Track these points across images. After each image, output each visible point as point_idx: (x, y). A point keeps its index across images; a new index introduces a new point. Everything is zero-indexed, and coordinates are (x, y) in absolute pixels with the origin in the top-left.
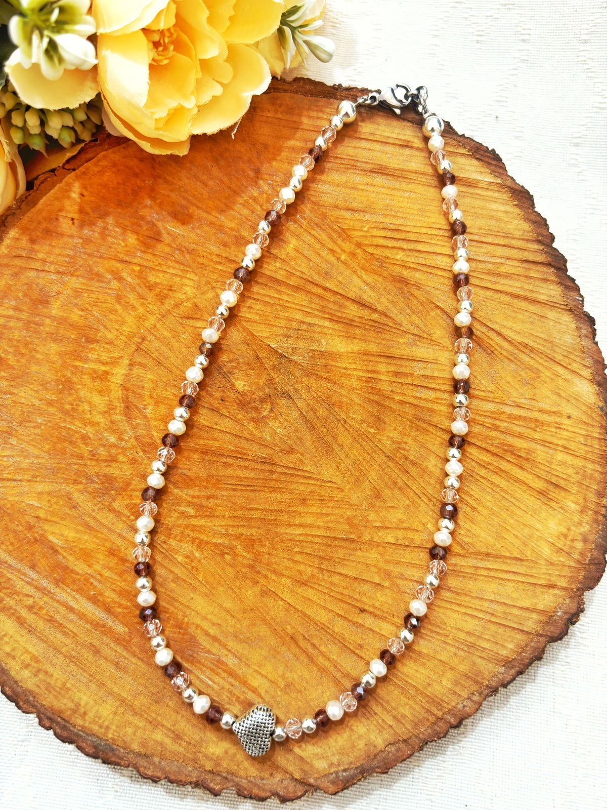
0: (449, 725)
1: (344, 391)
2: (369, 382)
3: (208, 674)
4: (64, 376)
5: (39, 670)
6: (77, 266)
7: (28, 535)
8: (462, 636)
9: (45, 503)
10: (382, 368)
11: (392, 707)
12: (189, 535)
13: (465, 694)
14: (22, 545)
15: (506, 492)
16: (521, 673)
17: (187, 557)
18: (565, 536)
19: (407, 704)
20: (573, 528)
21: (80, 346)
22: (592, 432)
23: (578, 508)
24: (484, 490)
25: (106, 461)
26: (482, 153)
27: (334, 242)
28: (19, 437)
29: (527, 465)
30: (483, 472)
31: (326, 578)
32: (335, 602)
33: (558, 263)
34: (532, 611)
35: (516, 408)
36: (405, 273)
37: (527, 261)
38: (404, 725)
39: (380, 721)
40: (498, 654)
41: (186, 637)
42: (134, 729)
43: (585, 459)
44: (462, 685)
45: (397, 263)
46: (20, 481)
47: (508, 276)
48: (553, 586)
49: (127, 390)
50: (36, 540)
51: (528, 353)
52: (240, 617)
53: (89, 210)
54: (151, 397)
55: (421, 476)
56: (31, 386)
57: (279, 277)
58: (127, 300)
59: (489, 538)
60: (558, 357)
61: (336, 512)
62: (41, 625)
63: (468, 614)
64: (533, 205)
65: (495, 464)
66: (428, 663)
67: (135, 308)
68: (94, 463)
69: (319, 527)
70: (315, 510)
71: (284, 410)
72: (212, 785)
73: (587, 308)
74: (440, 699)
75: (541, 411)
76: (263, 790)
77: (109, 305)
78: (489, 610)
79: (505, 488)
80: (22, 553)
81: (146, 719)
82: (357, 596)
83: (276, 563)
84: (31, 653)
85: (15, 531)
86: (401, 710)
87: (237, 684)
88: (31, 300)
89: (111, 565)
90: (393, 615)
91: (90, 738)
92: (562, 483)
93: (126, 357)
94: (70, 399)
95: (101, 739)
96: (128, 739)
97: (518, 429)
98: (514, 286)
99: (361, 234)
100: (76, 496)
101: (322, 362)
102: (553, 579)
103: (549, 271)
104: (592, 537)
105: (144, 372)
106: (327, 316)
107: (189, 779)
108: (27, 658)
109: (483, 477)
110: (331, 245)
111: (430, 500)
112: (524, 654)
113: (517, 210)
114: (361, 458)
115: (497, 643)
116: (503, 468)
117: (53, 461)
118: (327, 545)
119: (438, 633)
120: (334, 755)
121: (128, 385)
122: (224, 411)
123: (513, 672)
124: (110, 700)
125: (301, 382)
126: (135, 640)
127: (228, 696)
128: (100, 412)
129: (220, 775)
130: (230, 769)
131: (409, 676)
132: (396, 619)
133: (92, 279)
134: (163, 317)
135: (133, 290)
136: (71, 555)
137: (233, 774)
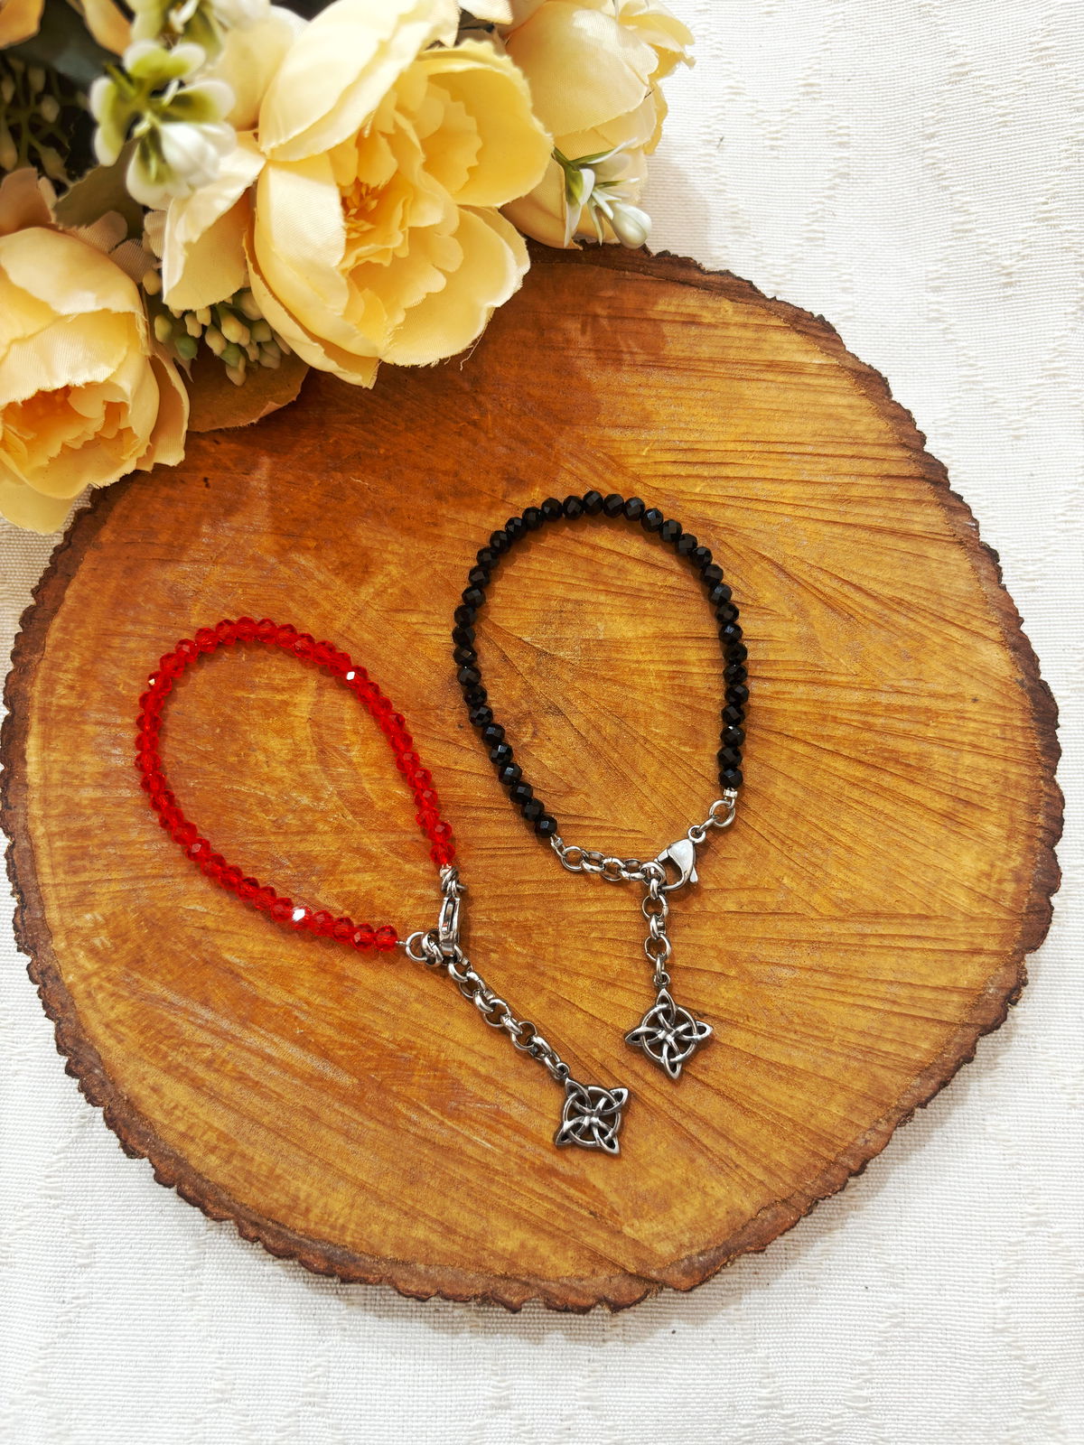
0: (847, 1172)
1: (638, 696)
2: (674, 678)
3: (483, 1133)
4: (222, 714)
5: (232, 1154)
6: (222, 549)
7: (193, 956)
8: (852, 1038)
9: (213, 906)
10: (692, 655)
11: (761, 1153)
13: (865, 1123)
14: (184, 972)
15: (893, 820)
16: (944, 1084)
18: (989, 876)
19: (782, 1147)
20: (999, 863)
21: (241, 667)
22: (1011, 719)
23: (1002, 832)
24: (860, 821)
26: (805, 322)
27: (600, 477)
29: (920, 778)
30: (856, 794)
31: (642, 973)
33: (935, 475)
34: (951, 992)
35: (895, 695)
36: (710, 513)
37: (889, 477)
38: (781, 1178)
39: (745, 1177)
40: (908, 1059)
41: (445, 1082)
42: (383, 1226)
43: (1005, 759)
44: (860, 1110)
45: (697, 498)
46: (172, 876)
47: (863, 501)
48: (977, 952)
49: (319, 726)
50: (206, 962)
51: (904, 612)
53: (230, 464)
54: (356, 732)
55: (768, 810)
56: (174, 735)
58: (304, 593)
59: (877, 891)
60: (950, 614)
62: (227, 1086)
63: (858, 1006)
64: (888, 393)
65: (873, 780)
66: (807, 1084)
67: (317, 603)
68: (281, 839)
69: (624, 900)
71: (553, 732)
72: (507, 1296)
73: (985, 537)
74: (831, 1134)
75: (932, 695)
76: (584, 1296)
77: (276, 603)
78: (888, 996)
79: (893, 814)
80: (187, 984)
81: (400, 1209)
82: (693, 996)
84: (217, 1129)
85: (173, 954)
86: (775, 1156)
87: (529, 1145)
88: (157, 605)
89: (323, 986)
90: (748, 1017)
91: (319, 1246)
92: (975, 799)
93: (310, 676)
94: (235, 747)
95: (335, 1246)
96: (374, 1241)
97: (901, 726)
98: (875, 515)
99: (638, 460)
101: (600, 656)
102: (978, 941)
103: (923, 487)
104: (1026, 874)
105: (339, 695)
106: (601, 587)
107: (473, 1291)
108: (211, 1137)
109: (857, 802)
110: (595, 482)
111: (783, 843)
112: (945, 1056)
113: (865, 403)
114: (674, 792)
115: (904, 1044)
116: (885, 784)
119: (816, 1038)
120: (682, 1232)
121: (319, 718)
122: (464, 743)
123: (933, 1083)
124: (342, 1186)
125: (574, 689)
126: (370, 1095)
127: (516, 1163)
128: (281, 763)
129: (518, 1280)
130: (531, 1269)
131: (780, 1106)
132: (752, 1024)
133: (245, 566)
134: (360, 612)
135: (310, 577)
136: (261, 978)
137: (536, 1276)
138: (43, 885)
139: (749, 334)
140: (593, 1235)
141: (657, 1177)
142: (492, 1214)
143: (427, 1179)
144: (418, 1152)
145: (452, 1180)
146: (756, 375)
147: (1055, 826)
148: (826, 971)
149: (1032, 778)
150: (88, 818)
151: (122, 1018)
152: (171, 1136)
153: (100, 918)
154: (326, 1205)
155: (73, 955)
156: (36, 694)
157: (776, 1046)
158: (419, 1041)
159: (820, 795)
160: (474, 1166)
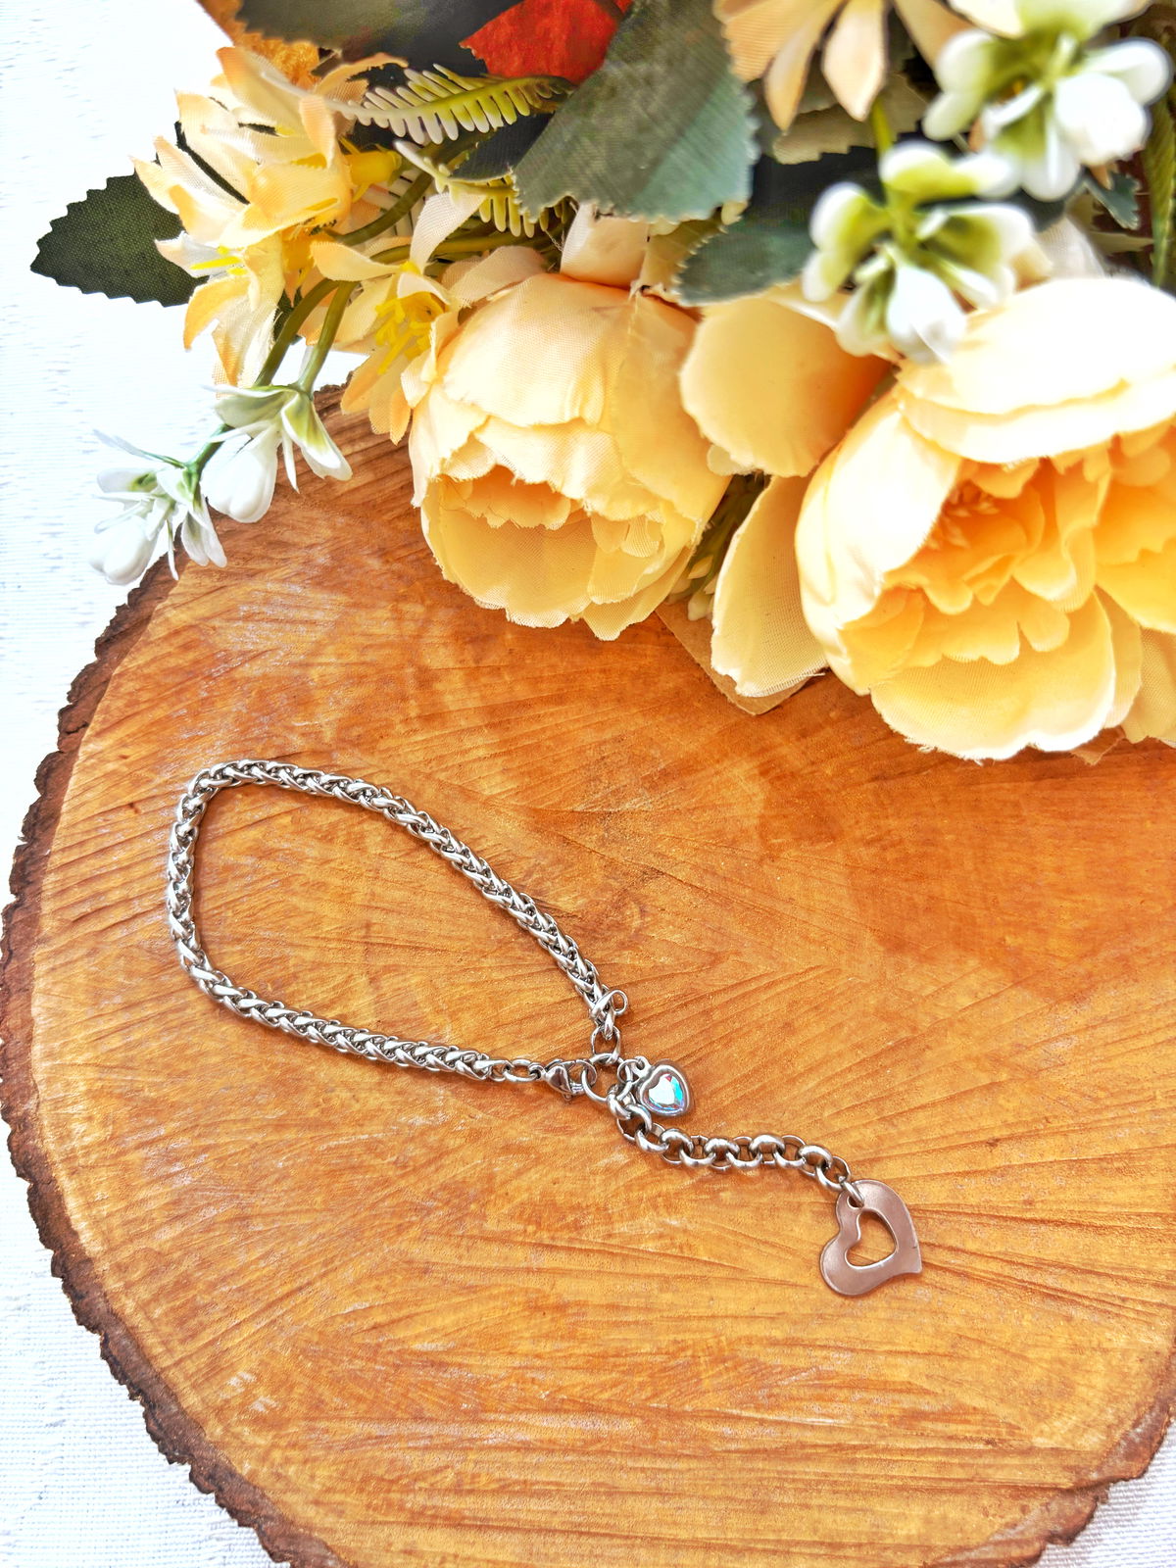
3: (816, 1410)
4: (275, 1066)
7: (378, 1367)
9: (373, 1297)
11: (1143, 1271)
12: (641, 1200)
14: (378, 1391)
17: (661, 1236)
19: (1163, 1252)
25: (429, 1163)
28: (264, 1211)
31: (903, 1128)
32: (941, 1157)
39: (1139, 1308)
41: (741, 1370)
46: (309, 1284)
50: (397, 1367)
53: (150, 775)
54: (439, 1011)
56: (232, 1117)
57: (520, 697)
58: (303, 880)
61: (853, 1010)
62: (491, 1505)
63: (1162, 1043)
66: (1153, 1163)
67: (324, 884)
68: (412, 1179)
70: (816, 1030)
71: (662, 900)
76: (1028, 1542)
77: (278, 907)
80: (386, 1404)
81: (764, 1550)
82: (973, 1126)
85: (355, 1378)
86: (1160, 1266)
87: (874, 1396)
88: (144, 976)
89: (546, 1328)
90: (1046, 1119)
93: (356, 972)
94: (308, 1098)
100: (416, 1251)
105: (401, 978)
114: (834, 901)
117: (343, 1218)
118: (869, 1076)
119: (1134, 1104)
120: (1102, 1411)
121: (389, 1016)
125: (661, 838)
126: (663, 1430)
127: (872, 1426)
128: (371, 1089)
130: (951, 1545)
131: (1137, 1204)
132: (1055, 1124)
134: (377, 871)
135: (301, 859)
136: (470, 1354)
137: (962, 1549)
138: (163, 1370)
140: (1003, 1467)
141: (1040, 1359)
142: (874, 1502)
143: (777, 1498)
144: (752, 1470)
145: (808, 1483)
148: (1105, 1021)
150: (179, 1262)
151: (328, 1484)
153: (248, 1377)
155: (236, 1436)
156: (52, 1147)
157: (1094, 1135)
158: (688, 1337)
160: (825, 1456)
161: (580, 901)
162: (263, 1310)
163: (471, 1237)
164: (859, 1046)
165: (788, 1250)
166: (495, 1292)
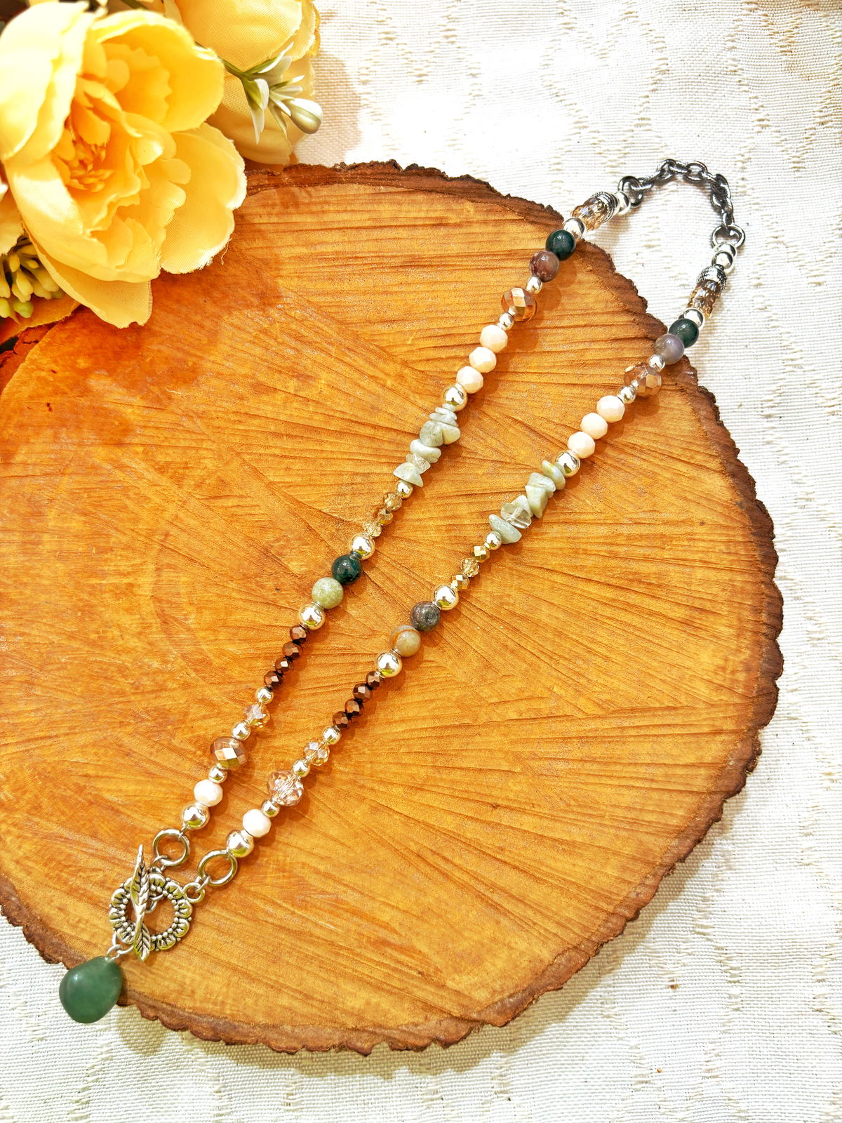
0: (624, 919)
1: (423, 549)
2: (450, 530)
3: (327, 918)
4: (81, 600)
6: (67, 462)
7: (80, 799)
8: (619, 812)
9: (91, 758)
10: (463, 510)
11: (553, 911)
13: (636, 879)
14: (75, 813)
15: (641, 630)
16: (699, 841)
18: (723, 669)
19: (569, 906)
20: (731, 657)
21: (92, 559)
22: (734, 536)
23: (732, 631)
24: (612, 633)
25: (153, 692)
26: (536, 213)
27: (375, 366)
28: (43, 684)
29: (660, 593)
30: (608, 612)
31: (444, 777)
32: (461, 802)
33: (657, 333)
34: (699, 767)
35: (634, 526)
37: (616, 340)
38: (571, 930)
39: (542, 931)
40: (667, 825)
41: (292, 880)
42: (254, 999)
43: (731, 570)
44: (631, 870)
46: (56, 736)
47: (597, 363)
48: (718, 732)
49: (160, 601)
50: (91, 803)
51: (638, 455)
52: (350, 844)
53: (66, 389)
54: (192, 604)
55: (535, 632)
56: (44, 621)
57: (315, 424)
58: (137, 492)
59: (631, 690)
60: (676, 452)
61: (443, 695)
63: (622, 786)
64: (612, 267)
65: (621, 599)
66: (586, 853)
67: (149, 498)
68: (139, 697)
69: (424, 718)
70: (416, 699)
72: (359, 1044)
73: (703, 382)
74: (608, 891)
75: (665, 523)
76: (421, 1037)
77: (115, 502)
78: (647, 776)
79: (640, 626)
80: (78, 822)
81: (267, 984)
82: (487, 792)
83: (381, 772)
85: (64, 799)
86: (565, 913)
87: (364, 923)
88: (20, 515)
90: (533, 804)
91: (205, 1020)
92: (708, 606)
93: (150, 561)
94: (94, 626)
95: (218, 1018)
96: (249, 1012)
97: (642, 551)
99: (405, 349)
100: (126, 740)
102: (718, 723)
104: (755, 664)
105: (175, 575)
106: (384, 460)
107: (331, 1043)
109: (609, 618)
110: (370, 371)
111: (551, 658)
112: (697, 819)
113: (593, 277)
115: (663, 813)
116: (631, 602)
117: (90, 705)
118: (436, 737)
119: (591, 815)
120: (494, 981)
121: (160, 595)
122: (282, 603)
123: (689, 842)
124: (219, 971)
127: (356, 939)
128: (133, 635)
129: (366, 1031)
130: (375, 1022)
131: (565, 873)
132: (537, 809)
133: (88, 474)
134: (185, 502)
135: (141, 477)
136: (136, 811)
137: (380, 1026)
139: (490, 229)
140: (423, 990)
141: (470, 938)
142: (341, 981)
143: (286, 958)
144: (277, 937)
145: (307, 956)
146: (497, 264)
147: (775, 622)
149: (754, 583)
151: (28, 855)
152: (78, 945)
154: (207, 987)
157: (558, 825)
159: (578, 615)
160: (322, 944)
161: (303, 569)
162: (24, 742)
163: (162, 745)
164: (437, 717)
165: (347, 822)
166: (165, 782)
